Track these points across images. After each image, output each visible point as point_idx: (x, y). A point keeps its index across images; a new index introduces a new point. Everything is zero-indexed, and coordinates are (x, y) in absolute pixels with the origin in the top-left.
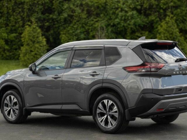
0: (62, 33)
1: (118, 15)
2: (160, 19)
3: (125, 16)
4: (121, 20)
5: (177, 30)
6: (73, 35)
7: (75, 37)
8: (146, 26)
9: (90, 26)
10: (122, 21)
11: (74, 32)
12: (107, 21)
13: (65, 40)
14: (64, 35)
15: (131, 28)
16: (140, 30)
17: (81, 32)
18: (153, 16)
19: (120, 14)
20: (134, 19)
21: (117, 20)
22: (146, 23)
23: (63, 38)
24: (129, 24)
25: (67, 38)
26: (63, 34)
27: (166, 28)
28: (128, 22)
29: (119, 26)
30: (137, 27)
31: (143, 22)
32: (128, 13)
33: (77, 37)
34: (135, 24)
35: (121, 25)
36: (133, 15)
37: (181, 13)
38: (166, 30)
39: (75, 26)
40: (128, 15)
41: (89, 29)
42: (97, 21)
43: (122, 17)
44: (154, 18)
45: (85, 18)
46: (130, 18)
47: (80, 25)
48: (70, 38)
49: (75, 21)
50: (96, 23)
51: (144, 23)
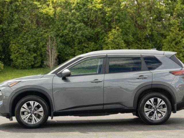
0: (11, 42)
1: (66, 26)
2: (105, 31)
3: (74, 27)
4: (69, 31)
5: (123, 41)
6: (23, 44)
7: (25, 46)
8: (92, 37)
9: (39, 36)
10: (71, 33)
11: (24, 42)
12: (56, 32)
13: (15, 49)
14: (14, 45)
15: (79, 39)
16: (87, 41)
17: (30, 42)
18: (98, 28)
19: (69, 25)
20: (81, 30)
21: (66, 31)
22: (92, 34)
23: (13, 47)
24: (77, 35)
25: (17, 47)
26: (13, 43)
27: (112, 40)
28: (76, 33)
29: (67, 37)
30: (84, 38)
31: (89, 33)
32: (76, 25)
33: (27, 47)
34: (82, 35)
35: (69, 36)
36: (80, 26)
37: (125, 25)
38: (113, 41)
39: (26, 36)
40: (76, 26)
41: (38, 39)
42: (46, 32)
43: (70, 28)
44: (100, 30)
45: (35, 29)
46: (77, 29)
47: (30, 36)
48: (20, 47)
49: (25, 31)
50: (45, 33)
51: (91, 35)
